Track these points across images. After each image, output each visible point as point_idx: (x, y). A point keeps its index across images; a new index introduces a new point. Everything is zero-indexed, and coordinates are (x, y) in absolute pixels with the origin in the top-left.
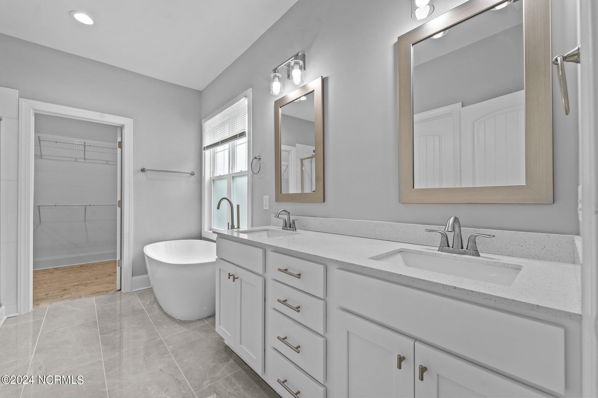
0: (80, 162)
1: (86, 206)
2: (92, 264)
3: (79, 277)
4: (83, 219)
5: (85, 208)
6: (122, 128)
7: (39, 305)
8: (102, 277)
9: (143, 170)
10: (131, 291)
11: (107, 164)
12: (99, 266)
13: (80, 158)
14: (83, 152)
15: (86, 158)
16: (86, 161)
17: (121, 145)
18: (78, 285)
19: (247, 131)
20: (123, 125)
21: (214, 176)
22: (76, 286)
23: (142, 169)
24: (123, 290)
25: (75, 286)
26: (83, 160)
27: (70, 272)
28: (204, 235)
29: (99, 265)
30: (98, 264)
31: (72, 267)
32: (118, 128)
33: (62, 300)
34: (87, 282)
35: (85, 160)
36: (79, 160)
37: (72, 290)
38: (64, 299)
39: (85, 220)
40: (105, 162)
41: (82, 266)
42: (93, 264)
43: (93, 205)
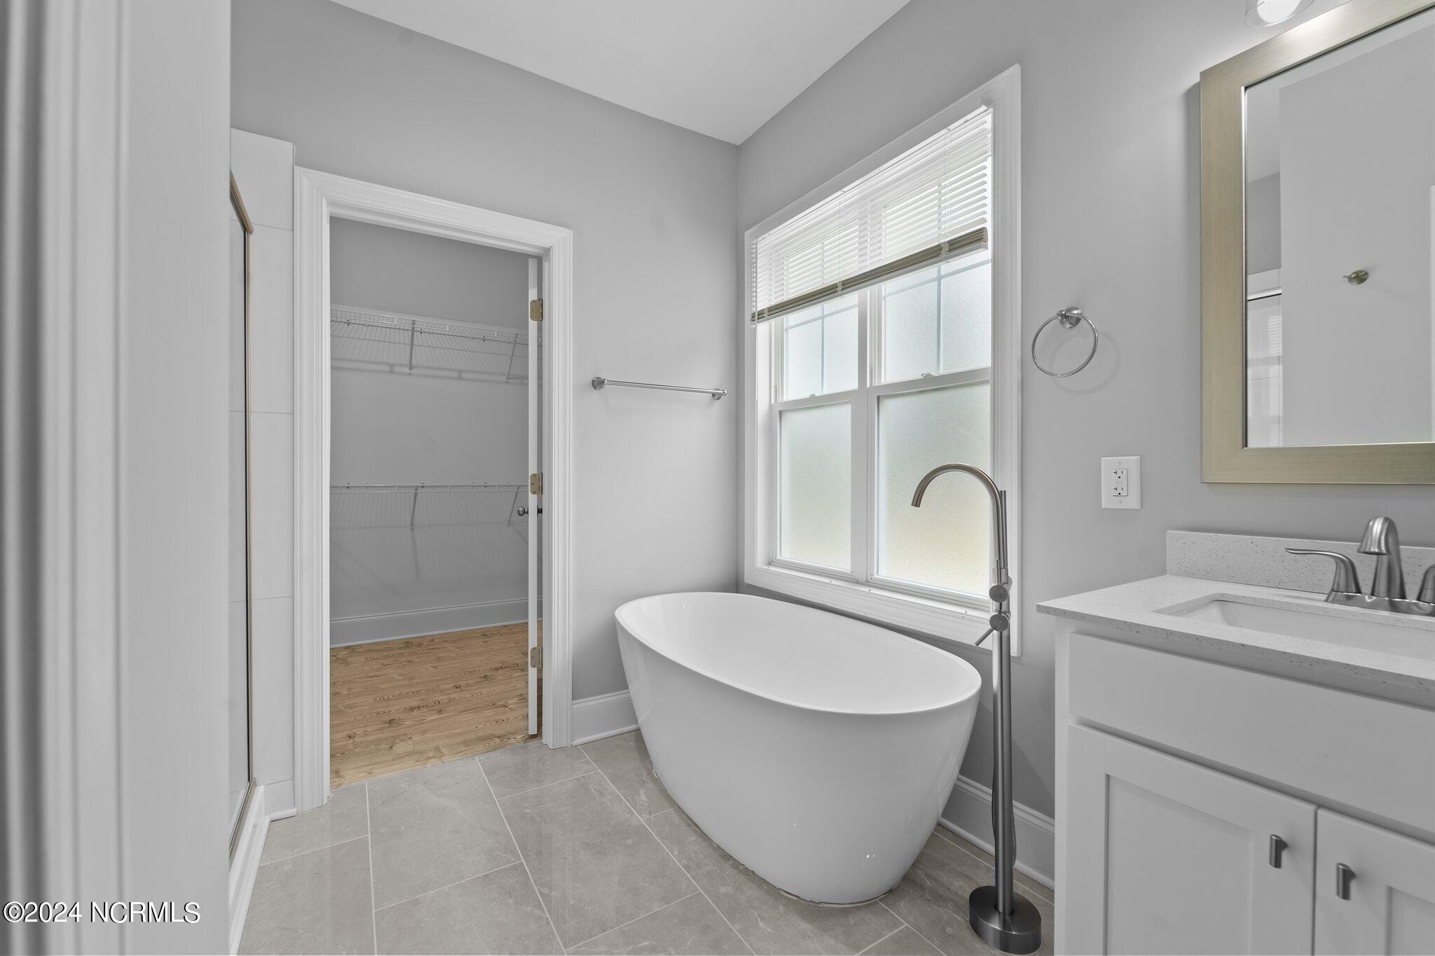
0: (400, 374)
1: (417, 488)
2: (430, 639)
3: (411, 679)
4: (409, 522)
5: (416, 494)
6: (541, 258)
7: (342, 777)
8: (470, 682)
9: (598, 384)
10: (570, 744)
11: (461, 378)
12: (447, 645)
13: (400, 365)
14: (408, 348)
15: (414, 362)
16: (413, 371)
17: (539, 310)
18: (419, 707)
19: (989, 226)
20: (547, 251)
21: (779, 400)
22: (415, 713)
23: (593, 381)
24: (548, 737)
25: (412, 709)
26: (407, 370)
27: (386, 662)
28: (749, 578)
29: (446, 641)
30: (445, 639)
31: (387, 646)
32: (530, 260)
33: (393, 760)
34: (438, 698)
35: (411, 369)
36: (397, 369)
37: (408, 723)
38: (399, 758)
39: (412, 525)
40: (455, 374)
41: (407, 644)
42: (432, 639)
43: (430, 487)
